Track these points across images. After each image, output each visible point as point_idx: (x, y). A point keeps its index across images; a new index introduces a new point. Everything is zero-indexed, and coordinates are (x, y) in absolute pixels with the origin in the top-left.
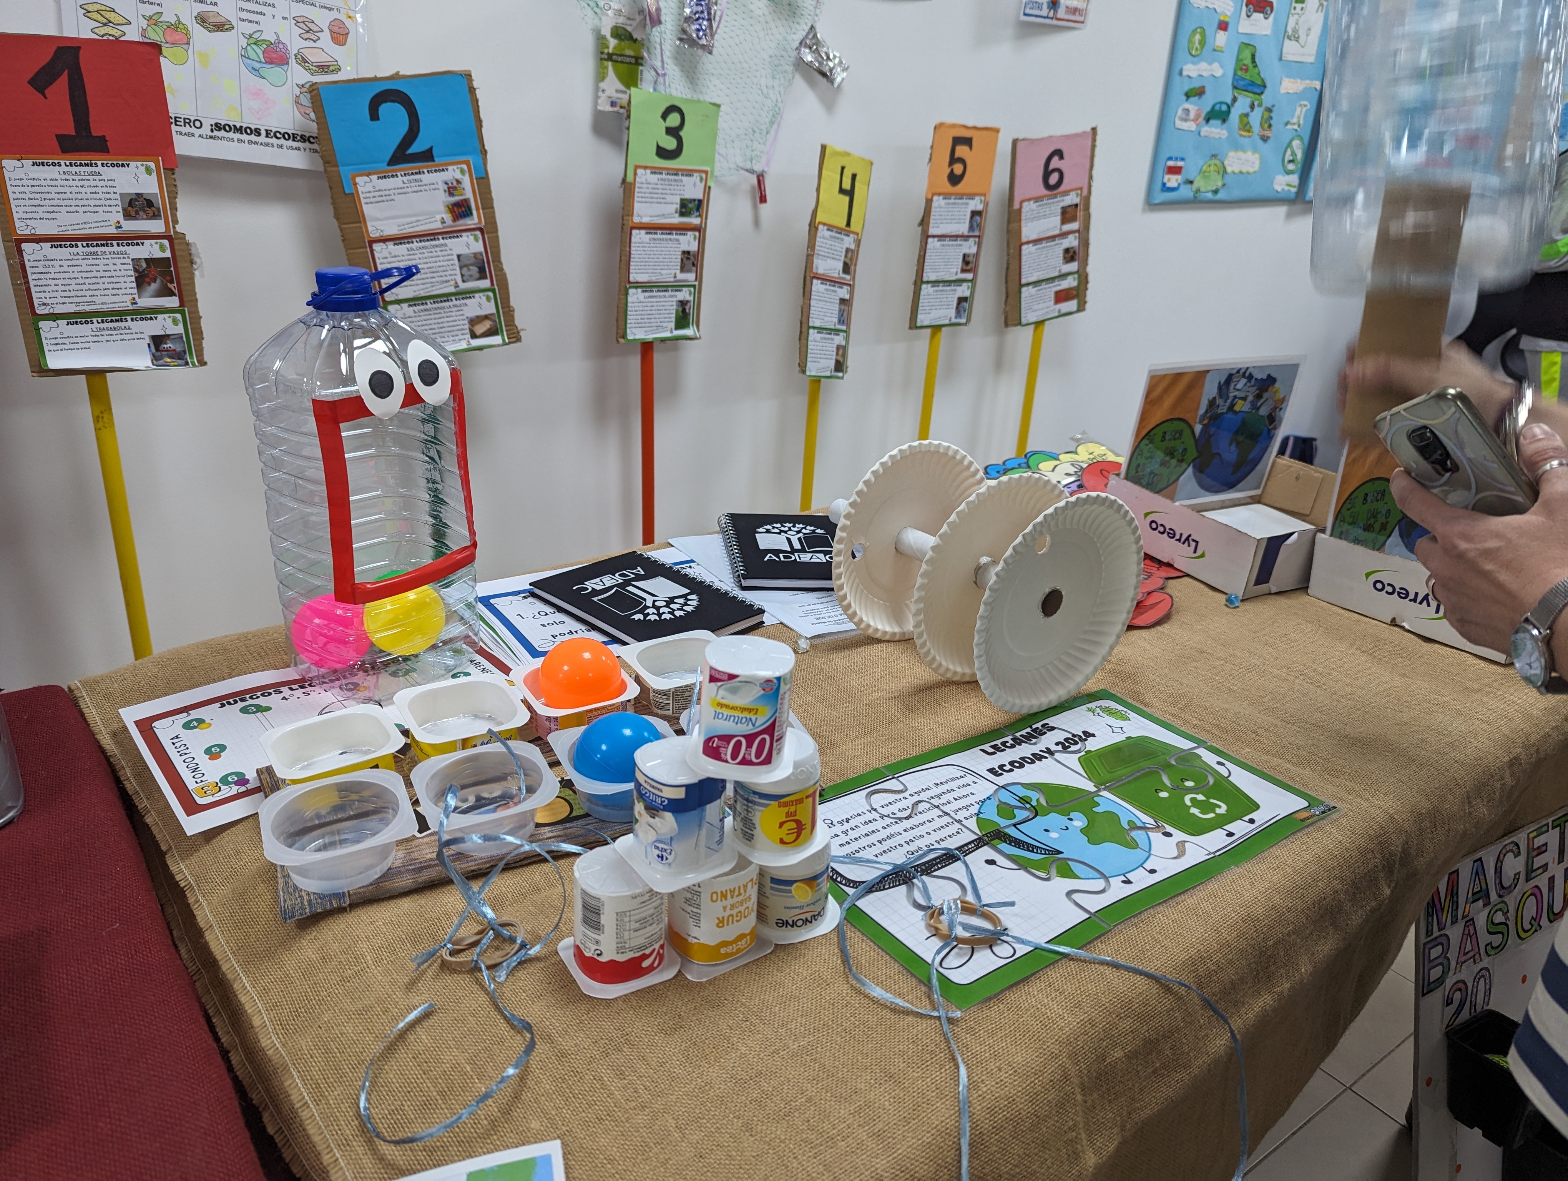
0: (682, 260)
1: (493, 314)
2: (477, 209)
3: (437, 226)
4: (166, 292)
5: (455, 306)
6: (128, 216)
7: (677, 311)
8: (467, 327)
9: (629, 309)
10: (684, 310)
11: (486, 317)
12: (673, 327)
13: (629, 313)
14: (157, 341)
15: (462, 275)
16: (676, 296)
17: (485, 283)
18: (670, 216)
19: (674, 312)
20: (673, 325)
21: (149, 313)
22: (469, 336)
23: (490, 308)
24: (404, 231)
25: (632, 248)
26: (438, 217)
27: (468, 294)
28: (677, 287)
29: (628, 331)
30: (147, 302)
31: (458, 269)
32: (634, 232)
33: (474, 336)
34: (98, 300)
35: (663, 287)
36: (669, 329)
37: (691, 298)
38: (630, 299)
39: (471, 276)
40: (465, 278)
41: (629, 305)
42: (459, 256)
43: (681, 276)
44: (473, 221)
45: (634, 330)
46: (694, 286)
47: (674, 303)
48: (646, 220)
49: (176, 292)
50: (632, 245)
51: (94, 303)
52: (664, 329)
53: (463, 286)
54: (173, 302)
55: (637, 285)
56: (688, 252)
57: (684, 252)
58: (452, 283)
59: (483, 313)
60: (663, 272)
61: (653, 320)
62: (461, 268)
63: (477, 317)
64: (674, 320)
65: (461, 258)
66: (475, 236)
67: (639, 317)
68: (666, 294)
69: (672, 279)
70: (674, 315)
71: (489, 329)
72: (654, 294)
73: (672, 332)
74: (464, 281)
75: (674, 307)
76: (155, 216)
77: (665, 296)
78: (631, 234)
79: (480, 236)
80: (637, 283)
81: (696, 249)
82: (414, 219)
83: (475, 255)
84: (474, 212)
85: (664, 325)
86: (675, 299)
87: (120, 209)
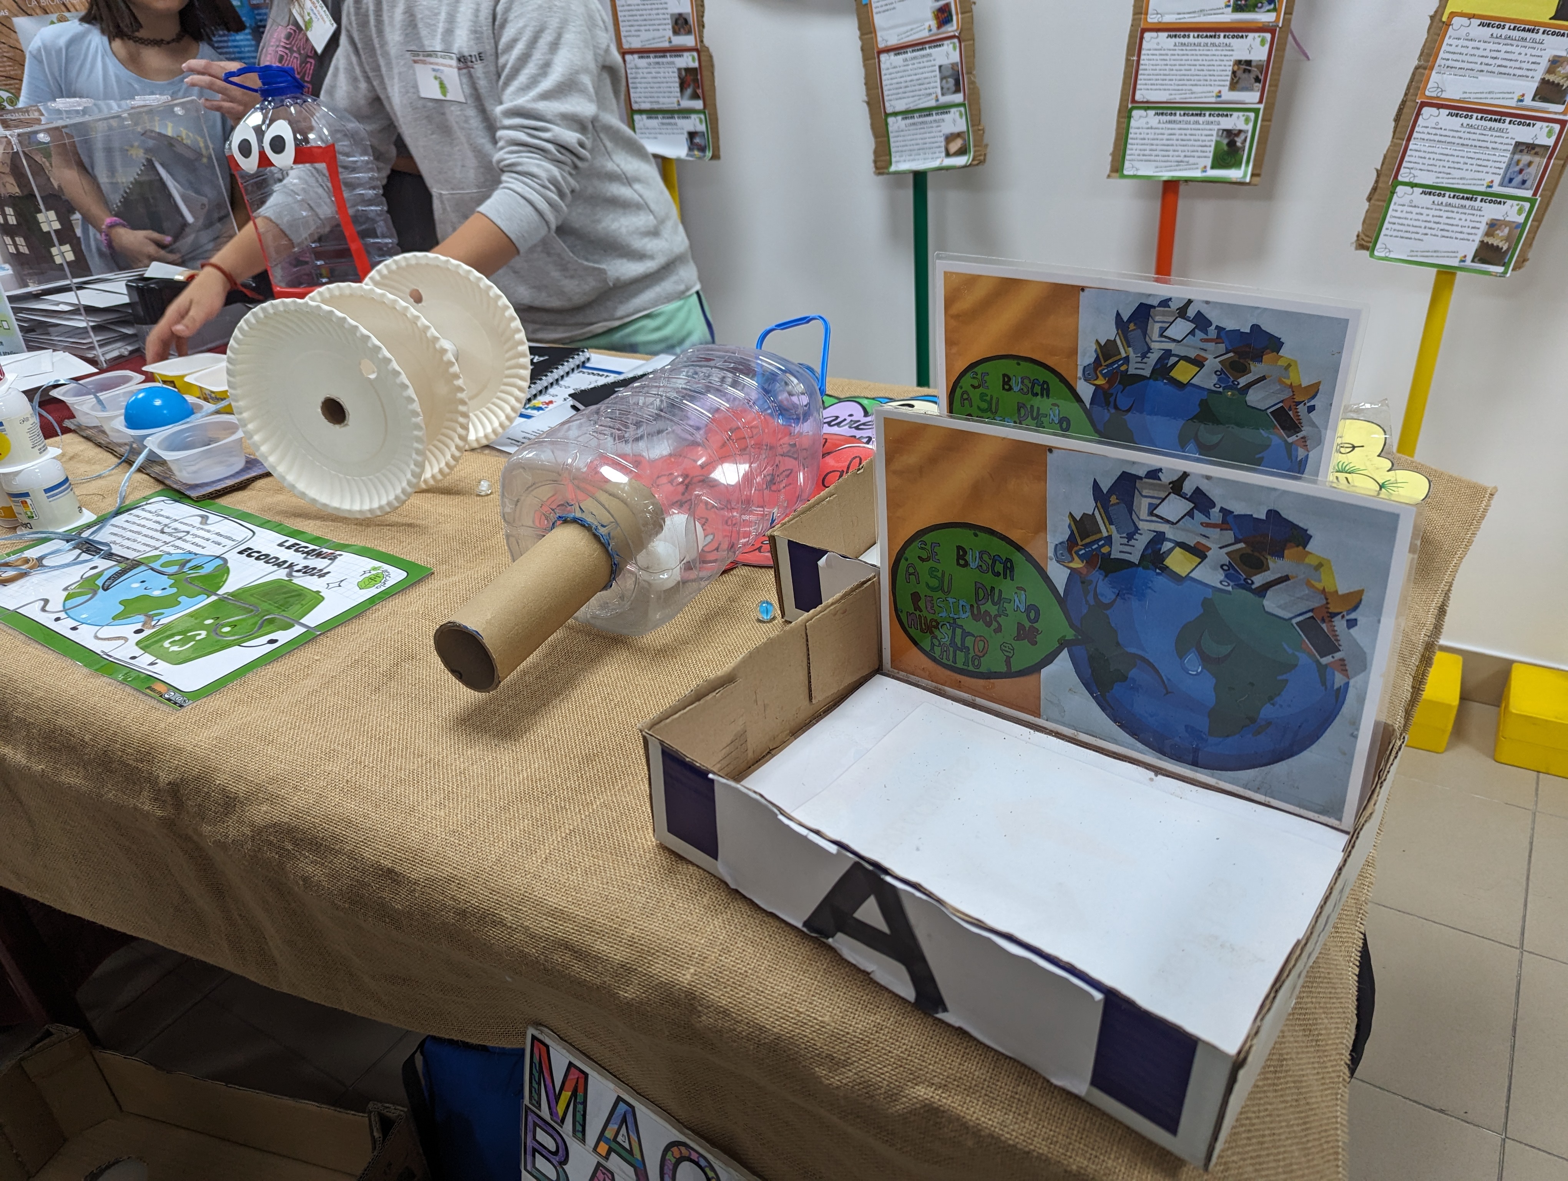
0: (1234, 73)
1: (963, 132)
2: (957, 14)
3: (924, 34)
4: (695, 96)
5: (935, 121)
6: (676, 32)
7: (1218, 143)
8: (943, 144)
9: (1130, 136)
10: (1232, 144)
11: (959, 135)
12: (1209, 164)
13: (1130, 141)
14: (692, 135)
15: (942, 88)
16: (1219, 124)
17: (959, 98)
18: (1215, 11)
19: (1213, 144)
20: (1209, 162)
21: (685, 113)
22: (943, 154)
23: (961, 125)
24: (902, 41)
25: (1142, 57)
26: (927, 25)
27: (944, 108)
28: (1223, 110)
29: (1127, 164)
30: (687, 103)
31: (939, 81)
32: (1147, 35)
33: (948, 154)
34: (661, 100)
35: (1196, 110)
36: (1201, 166)
37: (1250, 127)
38: (1133, 123)
39: (948, 89)
40: (945, 90)
41: (1131, 130)
42: (940, 67)
43: (1228, 95)
44: (952, 28)
45: (1136, 164)
46: (1256, 111)
47: (1215, 133)
48: (1169, 19)
49: (701, 95)
50: (1143, 52)
51: (658, 102)
52: (1193, 166)
53: (944, 100)
54: (698, 104)
55: (1147, 106)
56: (1249, 63)
57: (1238, 63)
58: (934, 96)
59: (956, 130)
60: (1195, 89)
61: (1171, 153)
62: (942, 79)
63: (952, 134)
64: (1211, 155)
65: (943, 68)
66: (954, 43)
67: (1148, 147)
68: (1200, 119)
69: (1213, 100)
70: (1212, 149)
71: (960, 148)
72: (1178, 118)
73: (1204, 170)
74: (943, 94)
75: (1214, 138)
76: (689, 32)
77: (1197, 123)
78: (1142, 38)
79: (958, 45)
80: (1147, 102)
81: (1264, 57)
82: (909, 27)
83: (954, 65)
84: (954, 18)
85: (1192, 160)
86: (1216, 127)
87: (670, 27)
